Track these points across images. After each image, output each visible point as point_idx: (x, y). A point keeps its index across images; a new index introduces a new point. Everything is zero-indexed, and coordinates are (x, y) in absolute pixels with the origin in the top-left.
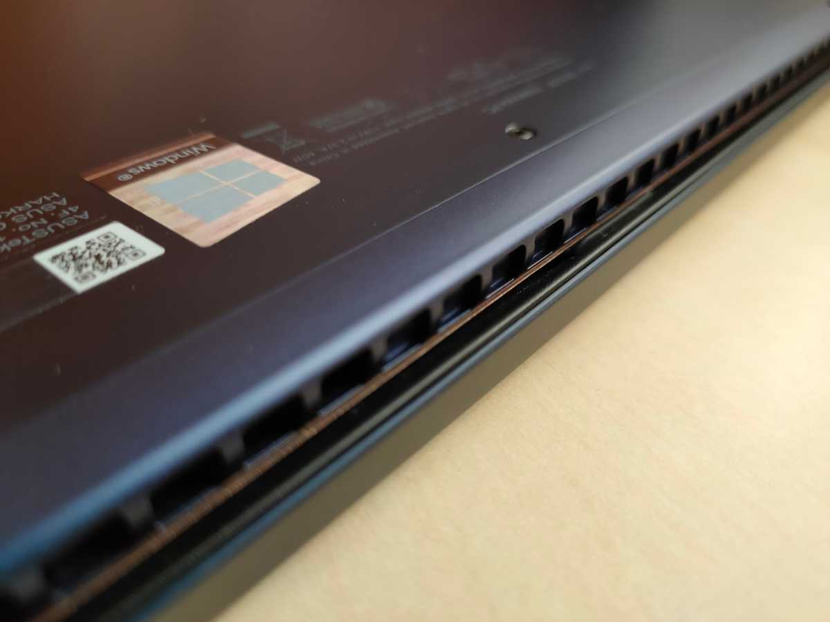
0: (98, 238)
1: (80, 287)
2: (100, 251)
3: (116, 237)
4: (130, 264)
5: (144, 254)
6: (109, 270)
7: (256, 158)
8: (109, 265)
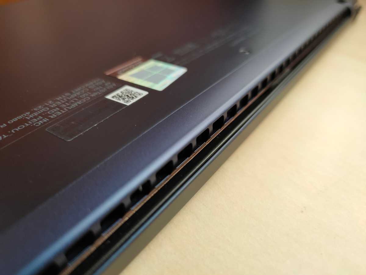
0: (124, 90)
1: (128, 104)
2: (127, 94)
3: (130, 90)
4: (139, 97)
5: (142, 94)
6: (134, 99)
7: (161, 64)
8: (133, 98)
